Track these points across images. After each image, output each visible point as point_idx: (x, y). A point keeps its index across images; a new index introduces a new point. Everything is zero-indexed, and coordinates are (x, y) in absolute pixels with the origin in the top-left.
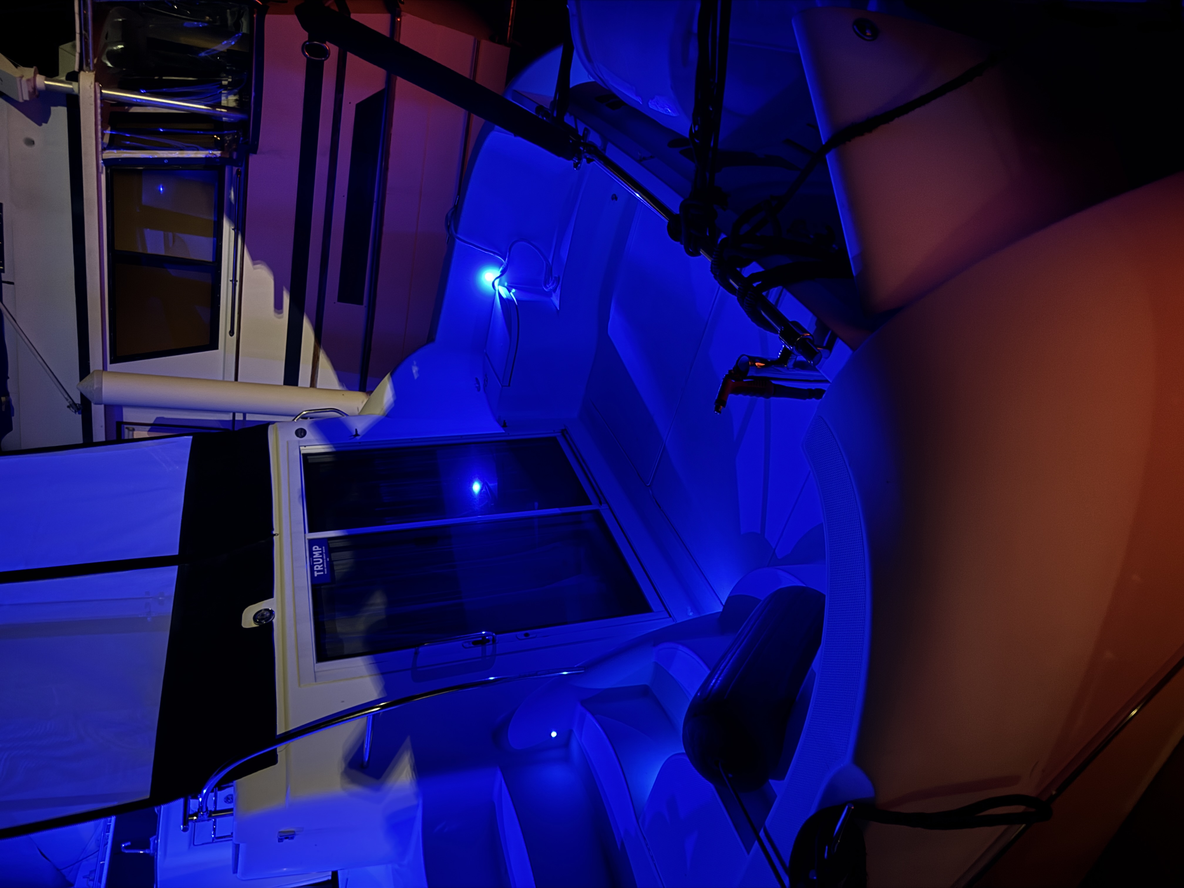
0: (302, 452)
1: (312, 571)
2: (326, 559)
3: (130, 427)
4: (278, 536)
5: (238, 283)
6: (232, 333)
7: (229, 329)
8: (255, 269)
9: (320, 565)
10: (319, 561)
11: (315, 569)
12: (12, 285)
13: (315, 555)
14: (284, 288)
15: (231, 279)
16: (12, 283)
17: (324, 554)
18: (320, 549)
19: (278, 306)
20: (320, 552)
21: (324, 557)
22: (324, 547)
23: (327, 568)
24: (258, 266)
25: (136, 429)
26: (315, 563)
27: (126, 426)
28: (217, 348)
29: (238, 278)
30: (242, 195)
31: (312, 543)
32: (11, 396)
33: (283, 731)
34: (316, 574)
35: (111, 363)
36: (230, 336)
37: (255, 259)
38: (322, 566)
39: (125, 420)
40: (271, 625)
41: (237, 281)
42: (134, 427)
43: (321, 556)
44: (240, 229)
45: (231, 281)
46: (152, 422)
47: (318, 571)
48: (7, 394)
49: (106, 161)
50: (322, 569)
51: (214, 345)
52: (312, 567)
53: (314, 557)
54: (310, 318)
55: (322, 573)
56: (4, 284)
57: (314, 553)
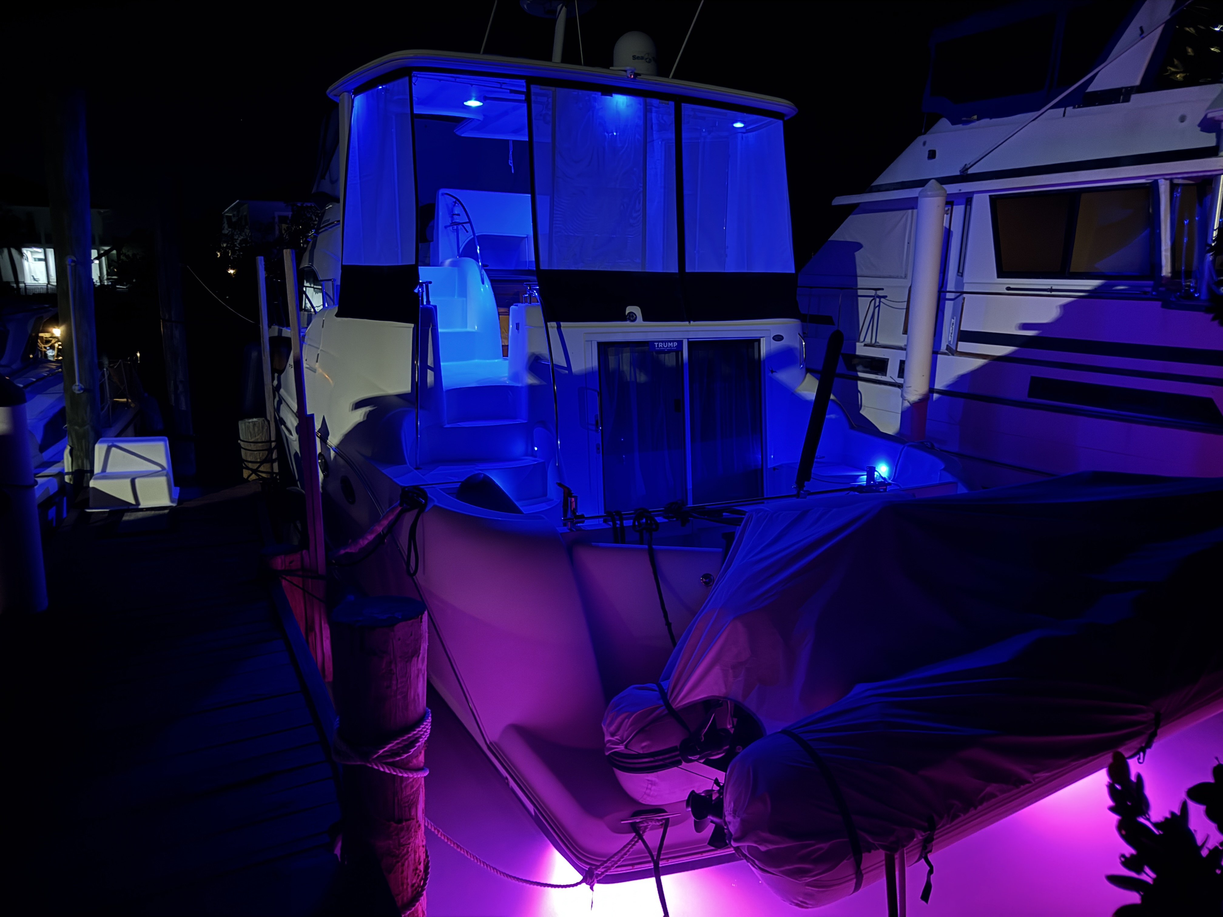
0: (762, 339)
1: (658, 342)
2: (666, 349)
3: (949, 212)
4: (688, 324)
5: (1049, 293)
6: (1008, 289)
7: (1012, 286)
8: (1057, 307)
9: (663, 346)
10: (665, 345)
11: (660, 343)
12: (1062, 115)
13: (670, 343)
14: (1041, 331)
15: (1053, 288)
16: (1064, 116)
17: (670, 348)
18: (674, 346)
19: (1025, 326)
20: (672, 346)
21: (667, 348)
22: (675, 348)
23: (660, 349)
24: (1059, 310)
25: (948, 215)
26: (664, 343)
27: (950, 208)
28: (999, 277)
29: (1053, 293)
30: (1121, 295)
31: (680, 343)
32: (977, 122)
33: (562, 325)
34: (656, 344)
35: (990, 196)
36: (1006, 287)
37: (1065, 307)
38: (662, 347)
39: (954, 207)
40: (626, 320)
41: (1051, 292)
42: (949, 215)
43: (669, 346)
44: (1093, 294)
45: (1052, 287)
46: (952, 229)
47: (658, 345)
48: (978, 119)
49: (1156, 183)
50: (660, 347)
51: (1001, 275)
52: (662, 342)
53: (669, 343)
54: (1014, 352)
55: (656, 346)
56: (1063, 109)
57: (672, 343)
